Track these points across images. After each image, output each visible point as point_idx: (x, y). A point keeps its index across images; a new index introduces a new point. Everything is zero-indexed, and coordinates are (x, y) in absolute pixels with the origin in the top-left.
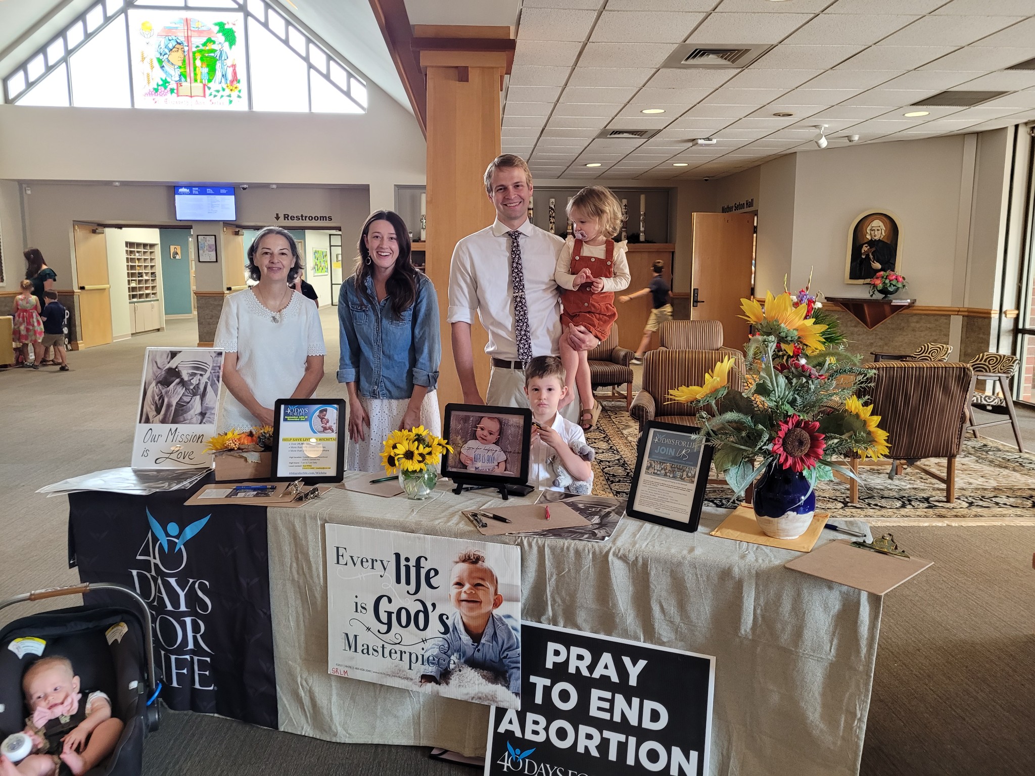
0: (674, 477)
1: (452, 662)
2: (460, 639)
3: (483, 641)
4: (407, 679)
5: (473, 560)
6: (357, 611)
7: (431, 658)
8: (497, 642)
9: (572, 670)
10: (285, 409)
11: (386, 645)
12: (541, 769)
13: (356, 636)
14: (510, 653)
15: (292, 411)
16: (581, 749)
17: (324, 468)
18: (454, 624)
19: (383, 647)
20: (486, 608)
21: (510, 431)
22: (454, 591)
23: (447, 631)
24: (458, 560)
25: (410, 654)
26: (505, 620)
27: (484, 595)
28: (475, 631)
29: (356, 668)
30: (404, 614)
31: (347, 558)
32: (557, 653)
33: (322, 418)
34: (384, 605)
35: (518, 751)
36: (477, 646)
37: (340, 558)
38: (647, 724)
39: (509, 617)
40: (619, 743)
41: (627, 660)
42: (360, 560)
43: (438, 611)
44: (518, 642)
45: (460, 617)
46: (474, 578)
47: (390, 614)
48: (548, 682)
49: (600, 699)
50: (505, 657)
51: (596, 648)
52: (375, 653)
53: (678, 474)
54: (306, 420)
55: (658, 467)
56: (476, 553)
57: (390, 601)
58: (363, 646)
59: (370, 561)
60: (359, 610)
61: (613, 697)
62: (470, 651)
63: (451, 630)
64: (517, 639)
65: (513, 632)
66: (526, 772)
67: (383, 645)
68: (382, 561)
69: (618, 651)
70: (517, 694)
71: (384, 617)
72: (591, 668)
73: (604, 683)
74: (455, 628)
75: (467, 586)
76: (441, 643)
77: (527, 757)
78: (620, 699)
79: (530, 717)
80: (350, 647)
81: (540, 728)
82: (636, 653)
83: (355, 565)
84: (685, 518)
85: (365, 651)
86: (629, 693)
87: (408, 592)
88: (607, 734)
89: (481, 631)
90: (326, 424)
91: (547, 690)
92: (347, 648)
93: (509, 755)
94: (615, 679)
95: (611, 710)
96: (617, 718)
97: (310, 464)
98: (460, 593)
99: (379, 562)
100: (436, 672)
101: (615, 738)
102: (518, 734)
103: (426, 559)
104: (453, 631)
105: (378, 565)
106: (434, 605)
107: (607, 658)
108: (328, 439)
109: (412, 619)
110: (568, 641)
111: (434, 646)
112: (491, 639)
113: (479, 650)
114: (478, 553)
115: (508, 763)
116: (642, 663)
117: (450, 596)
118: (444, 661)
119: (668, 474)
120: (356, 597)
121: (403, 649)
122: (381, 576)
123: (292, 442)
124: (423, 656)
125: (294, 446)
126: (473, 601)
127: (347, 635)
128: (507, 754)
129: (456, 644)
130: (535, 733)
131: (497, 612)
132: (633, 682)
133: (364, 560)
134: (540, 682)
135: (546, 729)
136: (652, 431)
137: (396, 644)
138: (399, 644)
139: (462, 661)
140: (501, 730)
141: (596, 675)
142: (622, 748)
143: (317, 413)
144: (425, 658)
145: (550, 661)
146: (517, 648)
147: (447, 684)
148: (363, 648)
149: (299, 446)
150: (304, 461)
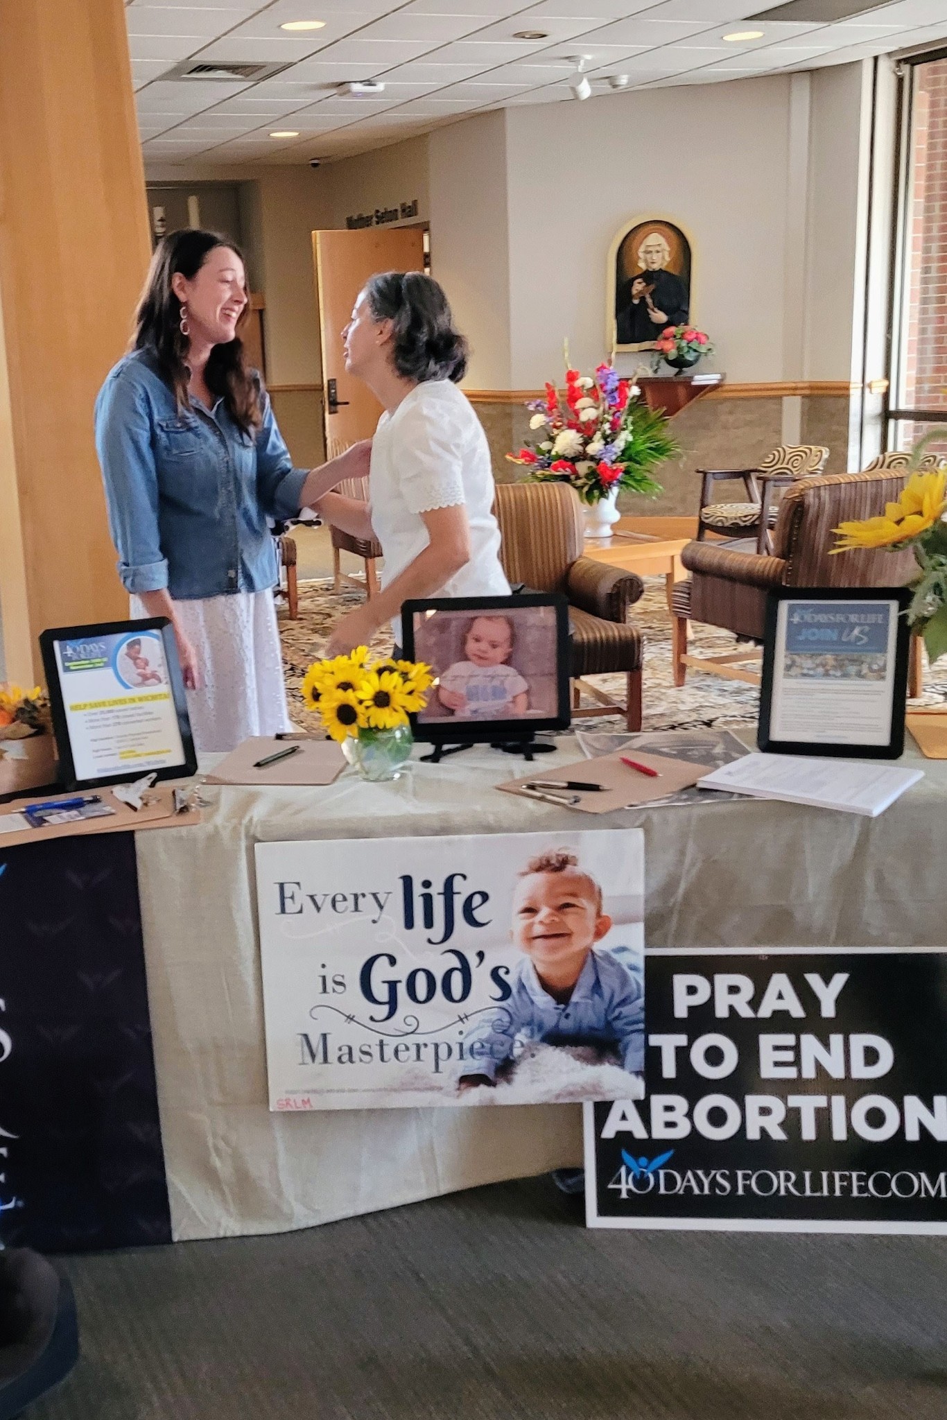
0: (845, 675)
1: (518, 1044)
2: (532, 1002)
3: (575, 998)
4: (432, 1089)
5: (556, 865)
6: (325, 990)
7: (477, 1046)
8: (601, 995)
9: (721, 1012)
10: (63, 649)
11: (386, 1039)
12: (689, 1181)
13: (324, 1036)
14: (625, 1010)
15: (74, 650)
16: (753, 1134)
17: (158, 753)
18: (520, 980)
19: (381, 1044)
20: (578, 944)
21: (531, 638)
22: (519, 923)
23: (506, 991)
24: (526, 869)
25: (437, 1046)
26: (617, 957)
27: (580, 923)
28: (560, 985)
29: (328, 1091)
30: (421, 981)
31: (302, 899)
32: (692, 990)
33: (135, 659)
34: (381, 972)
35: (643, 1161)
36: (564, 1010)
37: (288, 902)
38: (861, 1071)
39: (623, 949)
40: (818, 1111)
41: (814, 980)
42: (329, 899)
43: (489, 964)
44: (639, 990)
45: (531, 966)
46: (557, 896)
47: (392, 985)
48: (682, 1040)
49: (777, 1048)
50: (617, 1018)
51: (760, 970)
52: (366, 1058)
53: (852, 669)
54: (106, 665)
55: (808, 663)
56: (561, 852)
57: (393, 961)
58: (340, 1049)
59: (351, 899)
60: (329, 989)
61: (798, 1040)
62: (550, 1021)
63: (514, 990)
64: (638, 984)
65: (631, 974)
66: (662, 1191)
67: (381, 1042)
68: (374, 895)
69: (796, 968)
70: (637, 1073)
71: (381, 992)
72: (755, 1003)
73: (780, 1022)
74: (522, 987)
75: (544, 912)
76: (495, 1017)
77: (661, 1168)
78: (810, 1043)
79: (658, 1101)
80: (313, 1056)
81: (679, 1116)
82: (827, 967)
83: (318, 909)
84: (882, 738)
85: (346, 1058)
86: (822, 1031)
87: (430, 941)
88: (794, 1101)
89: (571, 983)
90: (144, 669)
91: (682, 1054)
92: (308, 1059)
93: (628, 1172)
94: (797, 1011)
95: (797, 1062)
96: (809, 1072)
97: (133, 749)
98: (531, 926)
99: (370, 898)
100: (488, 1068)
101: (808, 1104)
102: (640, 1133)
103: (464, 877)
104: (519, 992)
105: (367, 903)
106: (481, 955)
107: (780, 982)
108: (154, 698)
109: (439, 986)
110: (708, 967)
111: (483, 1024)
112: (589, 993)
113: (567, 1016)
114: (565, 852)
115: (627, 1183)
116: (840, 980)
117: (512, 933)
118: (502, 1045)
119: (831, 672)
120: (323, 966)
121: (421, 1039)
122: (374, 922)
123: (88, 711)
124: (461, 1045)
125: (93, 717)
126: (556, 935)
127: (306, 1036)
128: (623, 1170)
129: (525, 1013)
130: (670, 1125)
131: (600, 946)
132: (828, 1010)
133: (339, 898)
134: (668, 1043)
135: (690, 1115)
136: (784, 606)
137: (408, 1034)
138: (412, 1033)
139: (537, 1038)
140: (609, 1132)
141: (765, 1011)
142: (823, 1117)
143: (124, 648)
144: (466, 1047)
145: (681, 1006)
146: (638, 998)
147: (509, 1081)
148: (341, 1053)
149: (103, 716)
150: (118, 745)
